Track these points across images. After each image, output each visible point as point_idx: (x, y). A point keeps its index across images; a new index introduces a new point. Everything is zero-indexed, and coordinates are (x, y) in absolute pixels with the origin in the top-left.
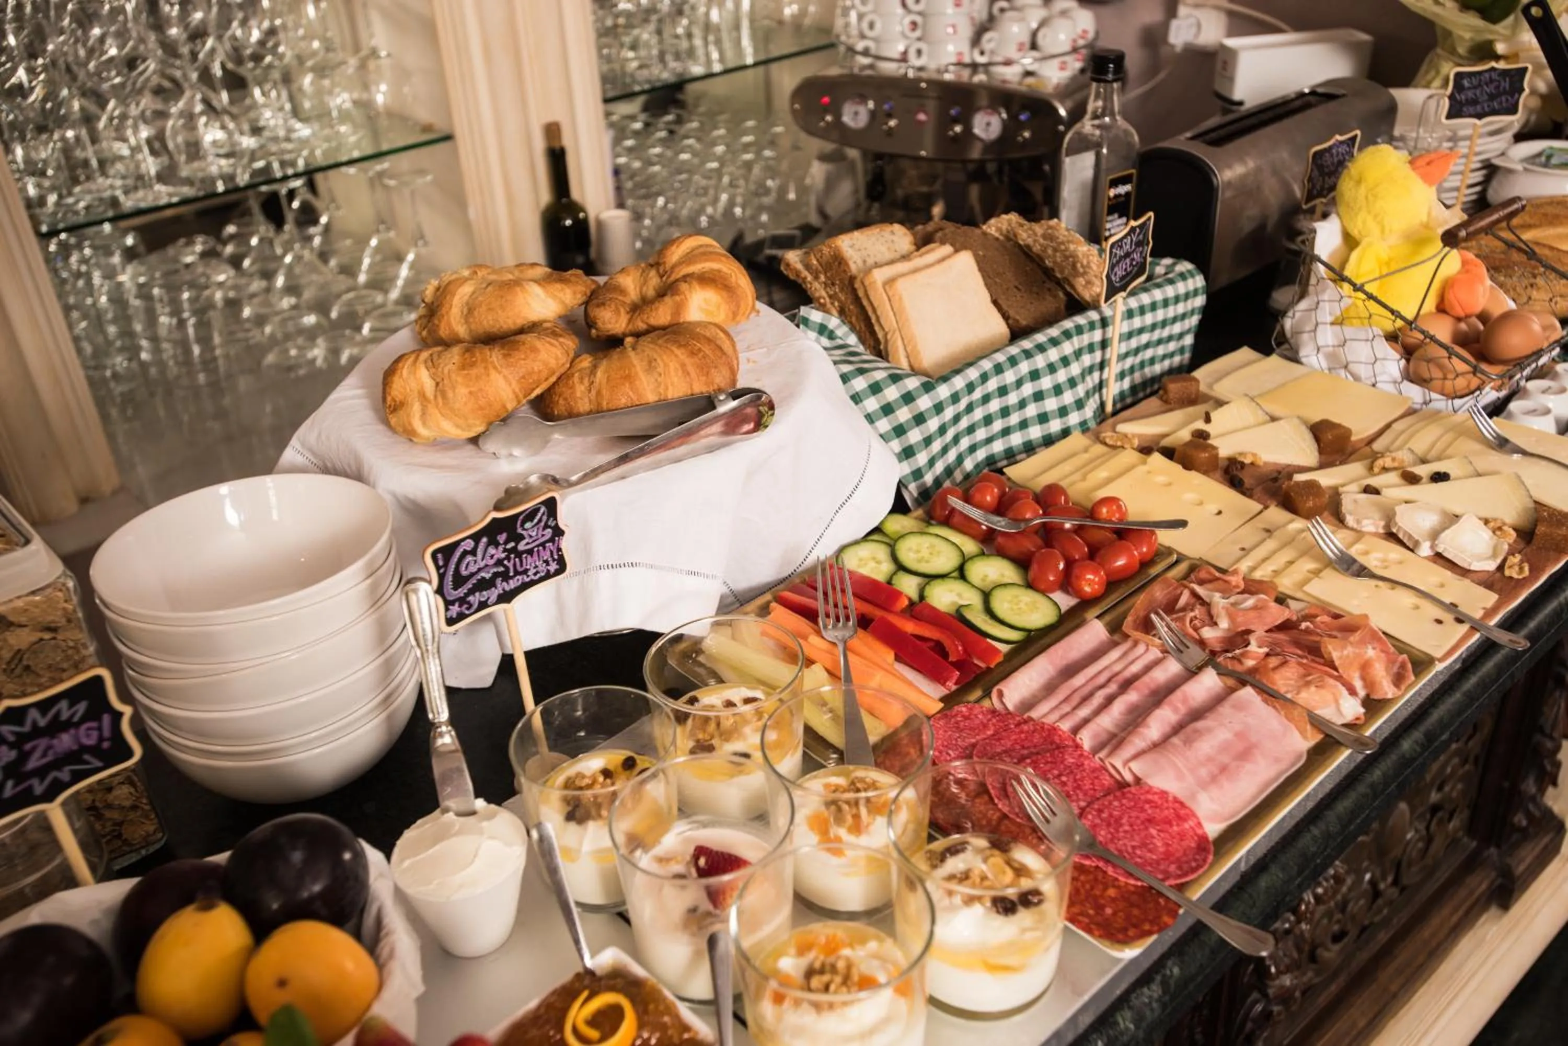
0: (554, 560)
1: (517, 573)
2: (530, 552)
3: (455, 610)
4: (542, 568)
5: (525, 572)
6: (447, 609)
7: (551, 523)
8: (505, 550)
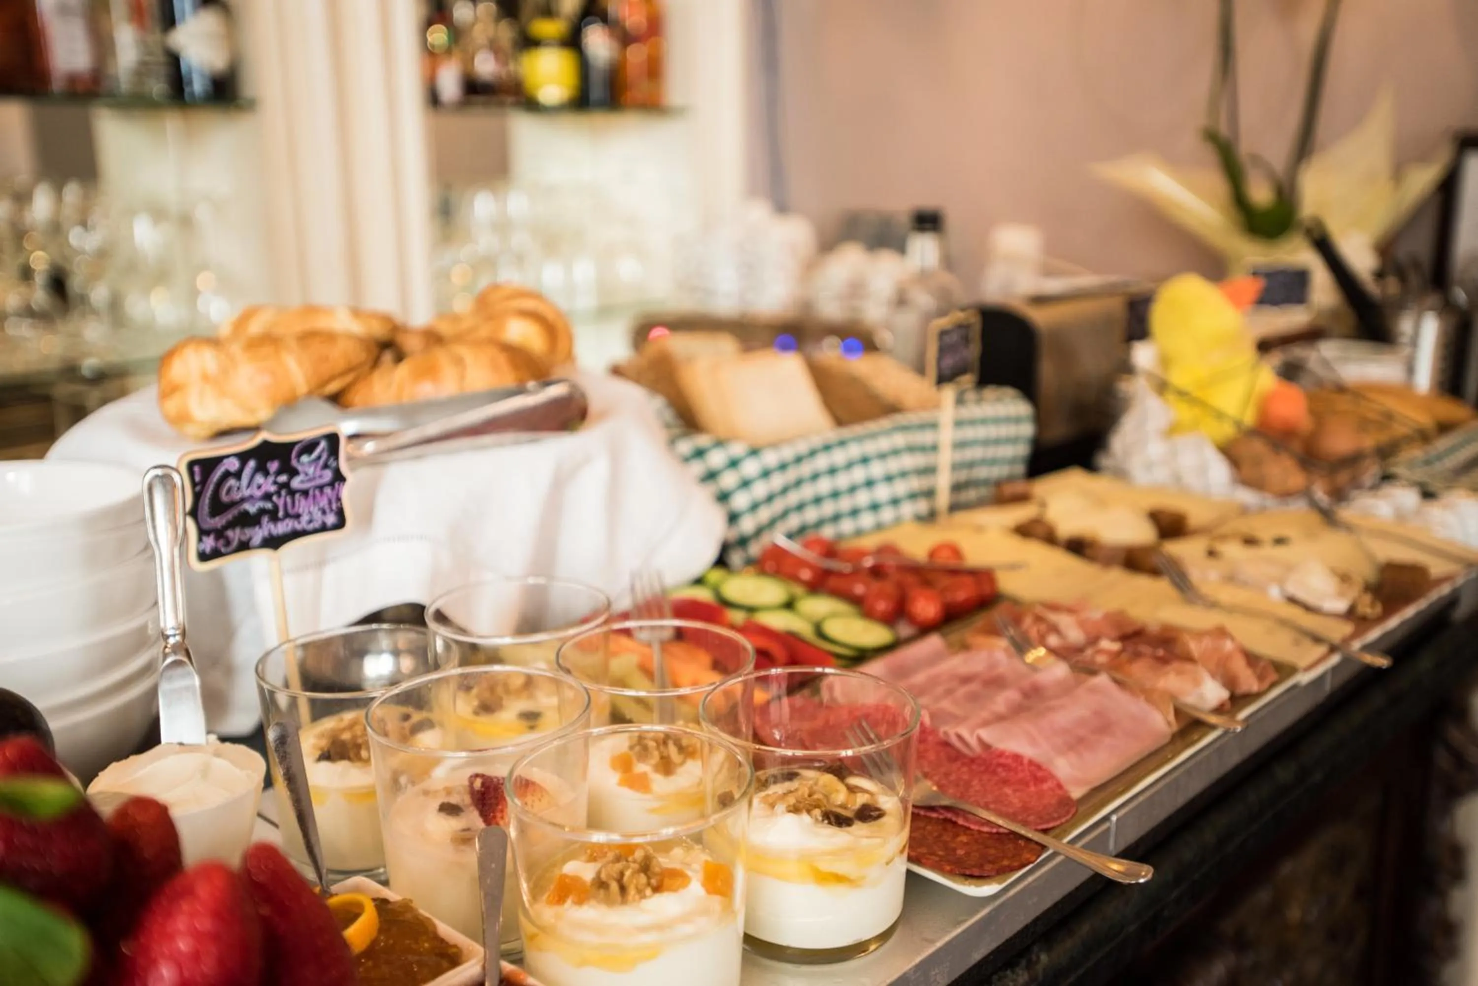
0: (331, 510)
1: (287, 515)
2: (305, 493)
3: (209, 543)
4: (318, 515)
5: (298, 516)
6: (200, 540)
7: (332, 462)
8: (275, 483)
